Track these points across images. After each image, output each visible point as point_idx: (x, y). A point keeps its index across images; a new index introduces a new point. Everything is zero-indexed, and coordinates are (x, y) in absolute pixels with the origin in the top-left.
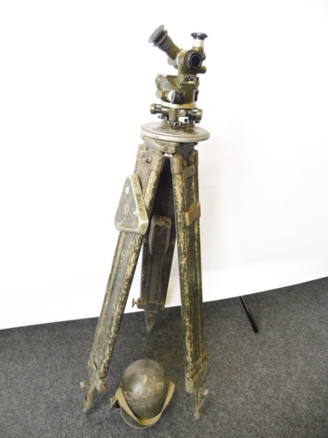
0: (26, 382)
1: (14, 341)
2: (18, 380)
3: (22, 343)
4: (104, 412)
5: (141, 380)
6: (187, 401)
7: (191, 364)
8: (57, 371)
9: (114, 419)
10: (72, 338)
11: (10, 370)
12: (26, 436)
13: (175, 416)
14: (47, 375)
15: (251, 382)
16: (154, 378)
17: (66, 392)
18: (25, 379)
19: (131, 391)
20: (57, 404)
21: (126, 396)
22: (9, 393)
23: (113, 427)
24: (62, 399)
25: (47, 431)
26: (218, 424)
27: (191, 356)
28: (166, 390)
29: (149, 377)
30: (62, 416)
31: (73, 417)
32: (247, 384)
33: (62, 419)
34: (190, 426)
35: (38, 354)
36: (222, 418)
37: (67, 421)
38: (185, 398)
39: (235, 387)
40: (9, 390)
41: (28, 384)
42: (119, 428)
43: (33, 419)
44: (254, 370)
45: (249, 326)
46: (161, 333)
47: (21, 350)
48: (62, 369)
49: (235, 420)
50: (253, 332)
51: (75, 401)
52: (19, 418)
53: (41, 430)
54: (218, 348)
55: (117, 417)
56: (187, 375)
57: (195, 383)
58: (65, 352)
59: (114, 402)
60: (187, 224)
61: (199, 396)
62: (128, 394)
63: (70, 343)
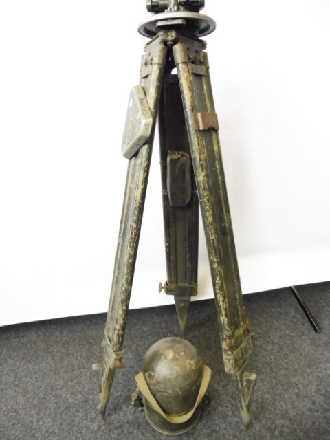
0: (37, 381)
1: (30, 341)
2: (28, 379)
3: (39, 343)
4: (126, 414)
5: (165, 356)
6: (233, 405)
7: (226, 327)
8: (73, 370)
9: (137, 422)
10: (93, 339)
11: (20, 369)
12: (28, 438)
13: (217, 422)
14: (61, 374)
15: (318, 385)
16: (182, 354)
17: (81, 393)
18: (36, 378)
19: (153, 371)
20: (69, 404)
21: (148, 379)
22: (15, 391)
23: (136, 431)
24: (75, 399)
25: (53, 433)
26: (277, 433)
27: (226, 315)
28: (199, 373)
29: (175, 352)
30: (73, 418)
31: (86, 419)
32: (313, 388)
33: (74, 421)
34: (238, 435)
35: (54, 354)
36: (282, 426)
37: (79, 423)
38: (229, 401)
39: (297, 391)
40: (17, 388)
41: (39, 383)
42: (143, 434)
43: (38, 420)
44: (320, 372)
45: (308, 325)
46: (198, 334)
47: (35, 351)
48: (79, 368)
49: (301, 430)
50: (314, 332)
51: (91, 402)
52: (23, 418)
53: (47, 432)
54: (269, 348)
55: (141, 420)
56: (224, 346)
57: (236, 360)
58: (84, 352)
59: (136, 396)
60: (201, 128)
61: (245, 383)
62: (150, 376)
63: (91, 344)
